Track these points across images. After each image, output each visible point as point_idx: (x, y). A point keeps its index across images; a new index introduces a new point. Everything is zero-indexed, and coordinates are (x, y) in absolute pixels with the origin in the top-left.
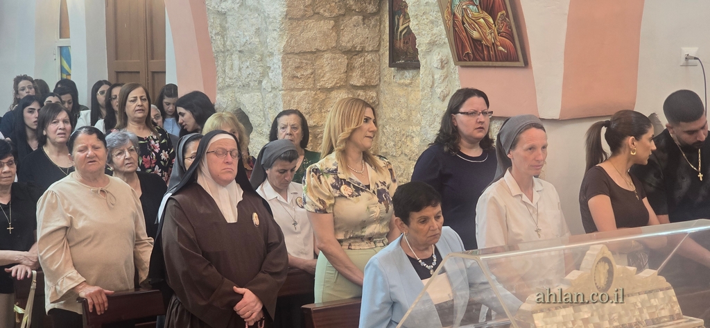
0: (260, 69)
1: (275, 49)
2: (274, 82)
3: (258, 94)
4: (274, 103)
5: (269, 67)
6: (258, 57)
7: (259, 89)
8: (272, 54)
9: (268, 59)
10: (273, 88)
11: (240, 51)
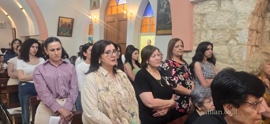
0: (229, 36)
1: (244, 27)
2: (240, 42)
3: (225, 47)
4: (239, 50)
5: (237, 35)
6: (228, 31)
7: (226, 45)
8: (240, 29)
9: (237, 32)
10: (238, 44)
11: (214, 29)
